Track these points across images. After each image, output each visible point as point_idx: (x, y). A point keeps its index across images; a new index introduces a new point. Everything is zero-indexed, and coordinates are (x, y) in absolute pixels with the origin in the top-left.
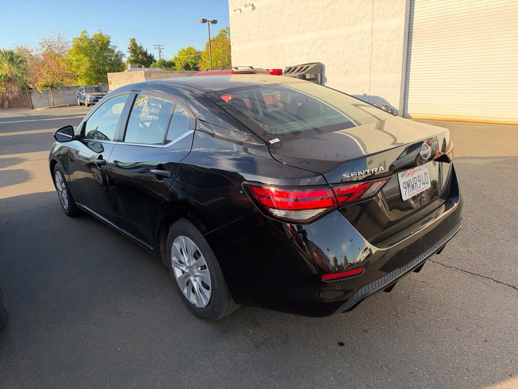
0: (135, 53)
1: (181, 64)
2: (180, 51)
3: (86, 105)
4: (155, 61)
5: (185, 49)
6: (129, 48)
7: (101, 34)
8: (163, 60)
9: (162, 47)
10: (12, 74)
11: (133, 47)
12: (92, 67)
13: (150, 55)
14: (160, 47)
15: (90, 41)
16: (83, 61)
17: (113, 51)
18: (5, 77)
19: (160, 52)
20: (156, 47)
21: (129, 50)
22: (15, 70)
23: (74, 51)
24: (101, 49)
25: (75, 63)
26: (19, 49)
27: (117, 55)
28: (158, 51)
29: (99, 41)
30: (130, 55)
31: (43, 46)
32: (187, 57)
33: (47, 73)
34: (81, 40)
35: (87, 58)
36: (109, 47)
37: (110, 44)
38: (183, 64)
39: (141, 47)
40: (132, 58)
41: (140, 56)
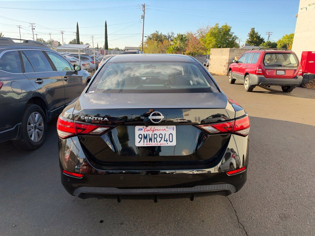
0: (252, 37)
1: (281, 45)
2: (284, 36)
3: (207, 66)
4: (264, 42)
5: (289, 35)
6: (249, 34)
7: (226, 25)
8: (269, 41)
9: (271, 33)
10: (180, 46)
11: (252, 33)
12: (216, 44)
13: (262, 38)
14: (270, 33)
15: (219, 29)
16: (212, 41)
17: (231, 35)
18: (176, 48)
19: (269, 36)
20: (267, 33)
21: (249, 35)
22: (182, 45)
23: (209, 35)
24: (224, 34)
25: (208, 42)
26: (188, 34)
27: (233, 38)
28: (268, 36)
29: (224, 29)
30: (249, 38)
31: (198, 32)
32: (288, 40)
33: (191, 47)
34: (214, 28)
35: (215, 39)
36: (229, 33)
37: (231, 31)
38: (282, 45)
39: (257, 33)
40: (250, 40)
41: (255, 39)
